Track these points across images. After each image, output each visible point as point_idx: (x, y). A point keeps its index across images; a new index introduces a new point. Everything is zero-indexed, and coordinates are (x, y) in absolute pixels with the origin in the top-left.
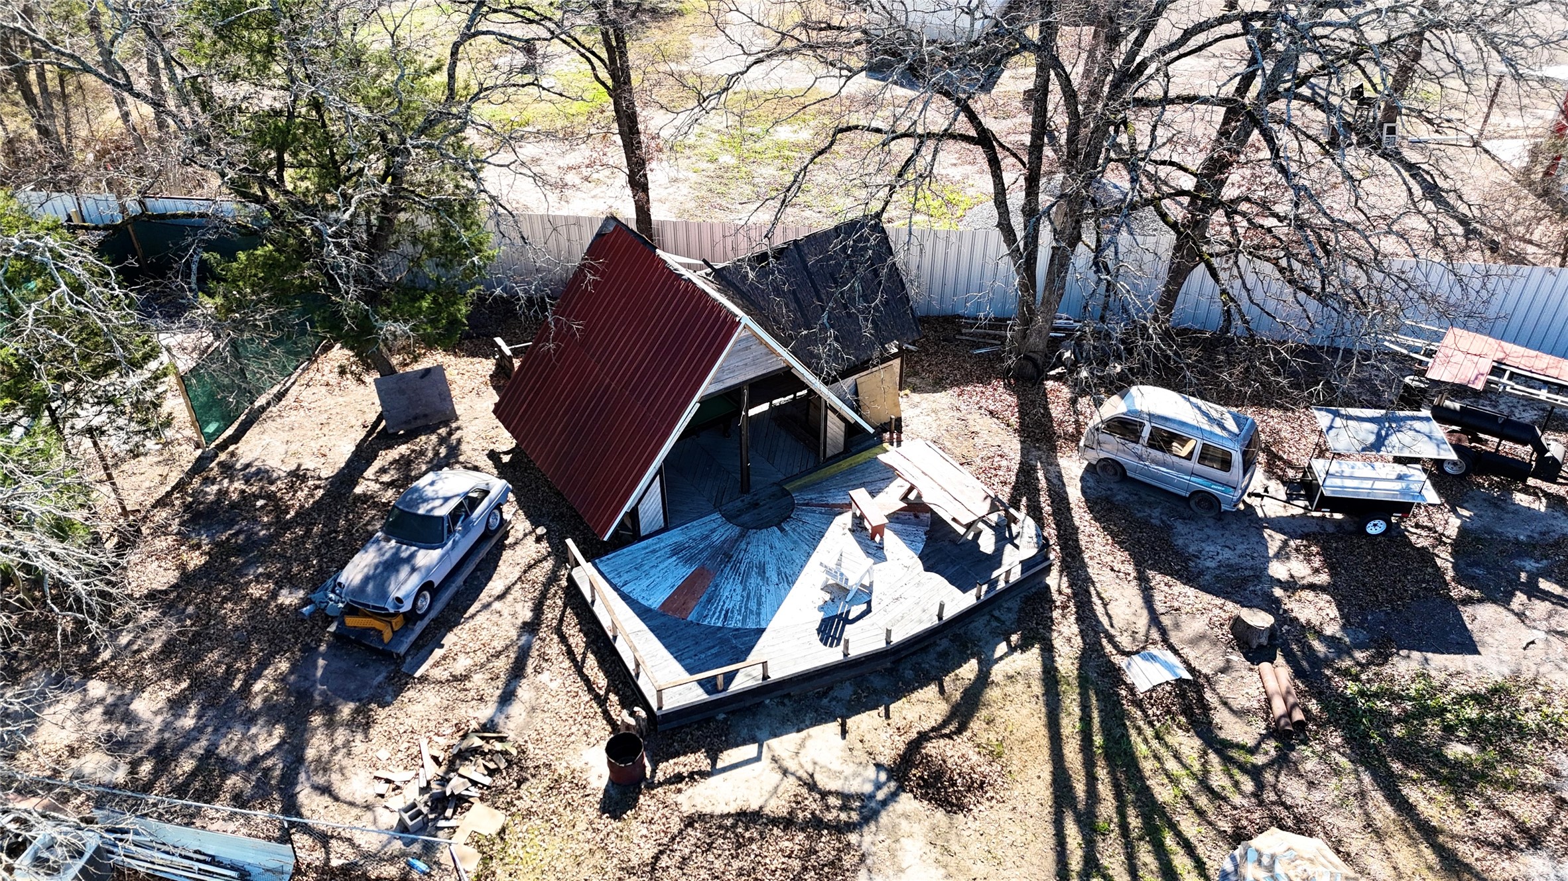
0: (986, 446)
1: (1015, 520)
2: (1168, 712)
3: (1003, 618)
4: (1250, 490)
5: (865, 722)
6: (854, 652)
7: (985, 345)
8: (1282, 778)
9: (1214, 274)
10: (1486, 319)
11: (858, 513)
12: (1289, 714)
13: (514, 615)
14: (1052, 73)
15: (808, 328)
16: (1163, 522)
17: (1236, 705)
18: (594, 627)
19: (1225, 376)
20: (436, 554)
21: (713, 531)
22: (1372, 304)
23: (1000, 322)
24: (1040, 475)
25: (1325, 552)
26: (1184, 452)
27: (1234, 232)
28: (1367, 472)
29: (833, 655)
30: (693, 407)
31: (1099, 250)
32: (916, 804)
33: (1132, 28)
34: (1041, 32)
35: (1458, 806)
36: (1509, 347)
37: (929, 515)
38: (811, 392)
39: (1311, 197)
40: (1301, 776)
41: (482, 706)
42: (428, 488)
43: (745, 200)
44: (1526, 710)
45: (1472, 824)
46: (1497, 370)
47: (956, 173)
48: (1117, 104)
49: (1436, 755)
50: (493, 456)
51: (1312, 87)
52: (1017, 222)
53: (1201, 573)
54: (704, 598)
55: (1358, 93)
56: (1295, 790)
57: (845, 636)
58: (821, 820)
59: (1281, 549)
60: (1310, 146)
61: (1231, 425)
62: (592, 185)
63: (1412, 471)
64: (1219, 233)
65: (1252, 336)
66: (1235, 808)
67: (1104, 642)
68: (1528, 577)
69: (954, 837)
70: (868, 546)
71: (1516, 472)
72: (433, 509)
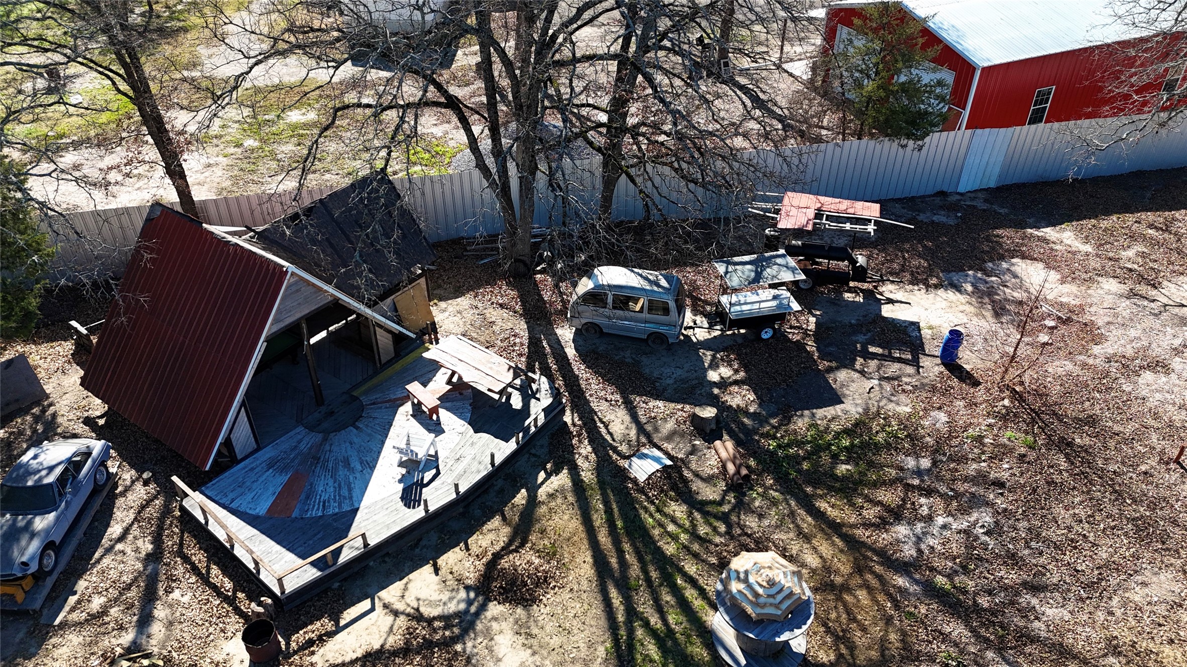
0: (503, 331)
1: (534, 381)
2: (662, 491)
3: (538, 454)
4: (685, 324)
5: (452, 559)
6: (432, 508)
7: (487, 256)
8: (743, 517)
9: (633, 181)
10: (804, 184)
11: (416, 401)
12: (738, 472)
13: (137, 550)
14: (492, 49)
15: (345, 266)
16: (633, 359)
17: (705, 475)
18: (212, 542)
19: (653, 250)
20: (52, 516)
21: (299, 442)
22: (736, 184)
23: (493, 238)
24: (545, 343)
25: (739, 358)
26: (638, 308)
27: (640, 149)
28: (754, 298)
29: (418, 514)
30: (261, 346)
31: (551, 174)
32: (501, 608)
33: (542, 10)
34: (477, 19)
35: (850, 506)
36: (823, 199)
37: (470, 390)
38: (359, 315)
39: (683, 117)
40: (753, 512)
41: (123, 633)
42: (31, 462)
43: (273, 173)
44: (877, 432)
45: (860, 515)
46: (818, 215)
47: (438, 131)
48: (542, 67)
49: (831, 476)
50: (89, 422)
51: (671, 40)
52: (490, 162)
53: (665, 390)
54: (303, 496)
55: (700, 40)
56: (751, 522)
57: (424, 497)
58: (432, 642)
59: (712, 361)
60: (677, 82)
61: (664, 283)
62: (134, 180)
63: (781, 292)
64: (630, 150)
65: (665, 219)
66: (717, 545)
67: (611, 452)
68: (862, 346)
69: (532, 623)
70: (429, 424)
71: (841, 280)
72: (41, 479)
